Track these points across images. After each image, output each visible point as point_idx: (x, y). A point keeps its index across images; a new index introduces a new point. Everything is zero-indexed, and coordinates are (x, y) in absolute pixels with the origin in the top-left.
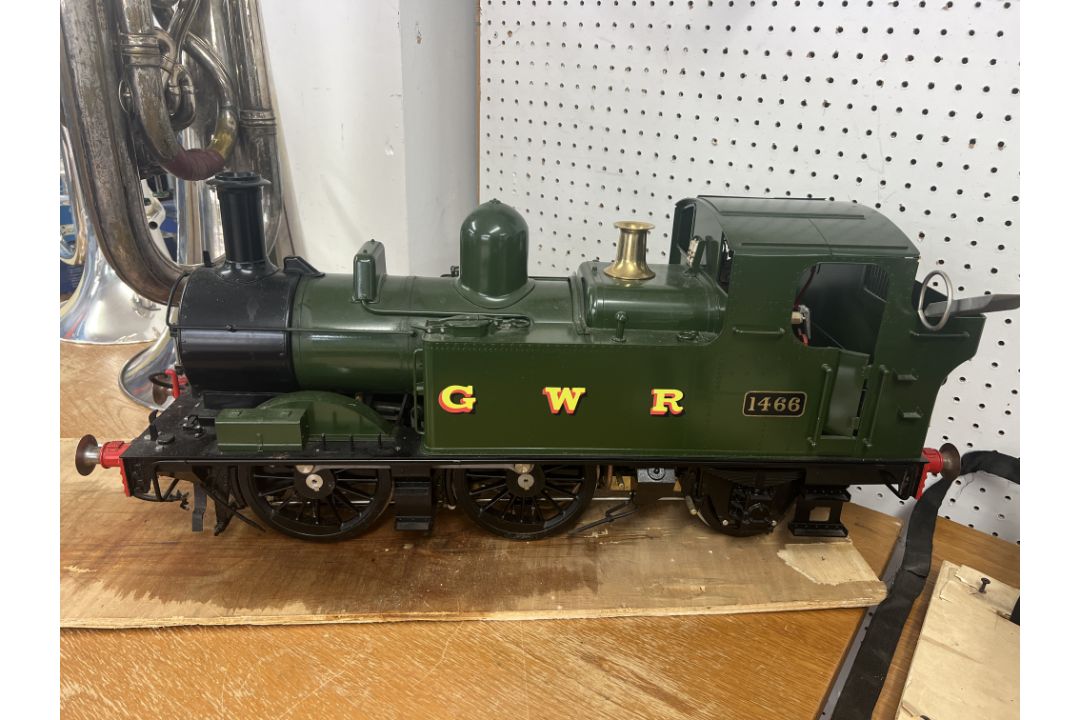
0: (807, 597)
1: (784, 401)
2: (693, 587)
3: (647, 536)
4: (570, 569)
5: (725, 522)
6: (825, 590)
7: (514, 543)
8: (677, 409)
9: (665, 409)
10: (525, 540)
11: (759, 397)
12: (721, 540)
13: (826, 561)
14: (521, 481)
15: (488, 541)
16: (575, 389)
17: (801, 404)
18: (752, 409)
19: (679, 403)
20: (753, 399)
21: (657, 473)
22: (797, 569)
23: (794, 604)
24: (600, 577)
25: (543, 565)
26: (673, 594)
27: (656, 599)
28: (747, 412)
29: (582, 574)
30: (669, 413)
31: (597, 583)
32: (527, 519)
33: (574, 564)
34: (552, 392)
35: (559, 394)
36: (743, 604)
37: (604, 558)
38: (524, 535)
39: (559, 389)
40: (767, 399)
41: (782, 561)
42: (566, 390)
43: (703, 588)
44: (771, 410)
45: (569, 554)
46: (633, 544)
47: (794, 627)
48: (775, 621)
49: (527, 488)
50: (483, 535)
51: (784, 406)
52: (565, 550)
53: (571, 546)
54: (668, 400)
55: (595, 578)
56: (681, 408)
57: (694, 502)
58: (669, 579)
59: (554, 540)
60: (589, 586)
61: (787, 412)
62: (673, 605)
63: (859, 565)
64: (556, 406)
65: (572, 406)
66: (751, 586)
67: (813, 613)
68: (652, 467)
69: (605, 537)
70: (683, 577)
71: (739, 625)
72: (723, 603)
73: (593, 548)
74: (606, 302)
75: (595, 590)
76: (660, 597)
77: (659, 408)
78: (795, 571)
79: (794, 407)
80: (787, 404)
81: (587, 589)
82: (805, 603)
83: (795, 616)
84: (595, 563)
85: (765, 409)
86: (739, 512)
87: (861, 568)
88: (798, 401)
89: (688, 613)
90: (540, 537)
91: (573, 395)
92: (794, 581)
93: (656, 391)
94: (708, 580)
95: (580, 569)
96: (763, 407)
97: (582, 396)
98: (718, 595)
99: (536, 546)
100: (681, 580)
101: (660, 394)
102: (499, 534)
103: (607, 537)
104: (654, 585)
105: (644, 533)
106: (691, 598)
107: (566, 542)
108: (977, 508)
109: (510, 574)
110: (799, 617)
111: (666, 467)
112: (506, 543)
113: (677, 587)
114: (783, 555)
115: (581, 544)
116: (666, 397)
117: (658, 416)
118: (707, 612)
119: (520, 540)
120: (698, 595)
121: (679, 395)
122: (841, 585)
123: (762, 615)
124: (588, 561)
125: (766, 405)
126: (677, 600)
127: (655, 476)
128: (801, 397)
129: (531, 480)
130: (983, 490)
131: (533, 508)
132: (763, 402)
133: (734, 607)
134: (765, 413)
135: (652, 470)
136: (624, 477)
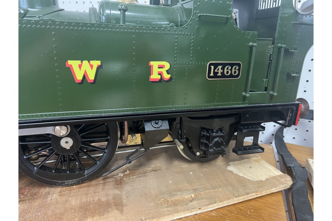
0: (254, 190)
1: (230, 68)
2: (187, 197)
3: (153, 170)
4: (104, 199)
5: (198, 154)
6: (260, 184)
7: (64, 188)
8: (167, 76)
9: (159, 77)
10: (72, 185)
11: (216, 65)
12: (195, 166)
13: (253, 169)
14: (63, 143)
15: (45, 190)
16: (92, 62)
17: (239, 70)
18: (212, 74)
19: (168, 72)
20: (212, 67)
21: (157, 123)
22: (241, 175)
23: (249, 195)
24: (125, 201)
25: (85, 200)
26: (175, 204)
27: (165, 209)
28: (209, 77)
29: (112, 201)
30: (161, 80)
31: (123, 206)
32: (72, 170)
33: (107, 195)
34: (74, 64)
35: (80, 66)
36: (220, 202)
37: (127, 188)
38: (70, 181)
39: (79, 62)
40: (220, 67)
41: (231, 172)
42: (85, 62)
43: (193, 195)
44: (223, 75)
45: (103, 189)
46: (145, 176)
47: (253, 210)
48: (240, 209)
49: (68, 148)
50: (41, 187)
51: (230, 72)
52: (101, 187)
53: (104, 184)
54: (161, 70)
55: (122, 202)
56: (169, 76)
57: (180, 142)
58: (171, 194)
59: (94, 182)
60: (117, 209)
61: (231, 76)
62: (177, 212)
63: (269, 167)
64: (79, 77)
65: (91, 76)
66: (221, 189)
67: (259, 200)
68: (153, 120)
69: (126, 175)
70: (179, 191)
71: (221, 217)
72: (207, 203)
73: (119, 183)
74: (113, 12)
75: (121, 211)
76: (167, 207)
77: (155, 76)
78: (240, 176)
79: (235, 72)
80: (231, 70)
81: (116, 212)
82: (254, 194)
83: (250, 203)
84: (122, 192)
85: (219, 74)
86: (206, 146)
87: (271, 169)
88: (237, 68)
89: (187, 215)
90: (83, 182)
91: (92, 66)
92: (242, 182)
93: (152, 63)
94: (195, 190)
95: (111, 198)
96: (218, 73)
97: (99, 68)
98: (203, 198)
99: (80, 188)
100: (178, 193)
101: (155, 64)
102: (52, 184)
103: (129, 174)
104: (162, 200)
105: (150, 169)
106: (187, 204)
107: (102, 182)
108: (294, 138)
109: (57, 211)
110: (252, 203)
111: (163, 119)
112: (58, 189)
113: (177, 198)
114: (230, 168)
115: (112, 181)
116: (159, 68)
117: (154, 82)
118: (199, 212)
119: (68, 185)
120: (191, 201)
121: (167, 66)
122: (267, 180)
123: (231, 207)
124: (117, 192)
125: (220, 71)
126: (179, 208)
127: (156, 126)
128: (239, 65)
129: (71, 142)
130: (296, 129)
131: (77, 163)
132: (218, 70)
133: (215, 205)
134: (219, 77)
135: (153, 122)
136: (136, 134)
